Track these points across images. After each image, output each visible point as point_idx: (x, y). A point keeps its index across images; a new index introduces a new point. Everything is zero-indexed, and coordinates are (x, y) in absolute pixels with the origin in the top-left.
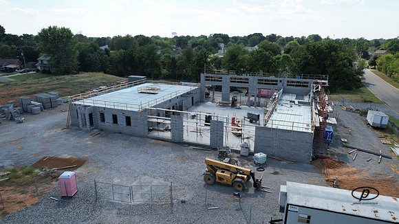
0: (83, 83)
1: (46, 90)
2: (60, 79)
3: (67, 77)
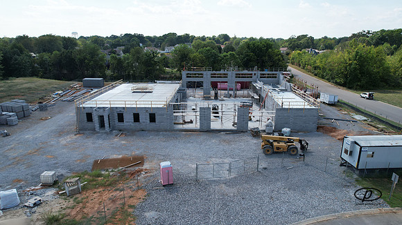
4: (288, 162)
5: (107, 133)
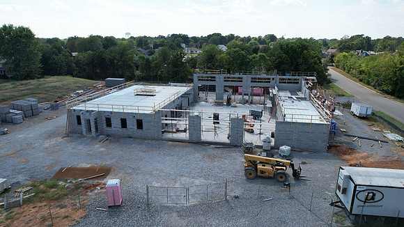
0: (55, 87)
1: (16, 97)
2: (26, 84)
3: (33, 82)
4: (270, 190)
5: (93, 138)
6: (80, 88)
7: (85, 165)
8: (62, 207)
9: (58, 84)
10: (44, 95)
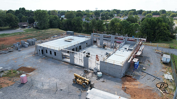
0: (48, 34)
2: (40, 32)
3: (43, 31)
5: (41, 57)
6: (56, 34)
7: (29, 67)
8: (10, 80)
9: (50, 32)
10: (42, 37)
